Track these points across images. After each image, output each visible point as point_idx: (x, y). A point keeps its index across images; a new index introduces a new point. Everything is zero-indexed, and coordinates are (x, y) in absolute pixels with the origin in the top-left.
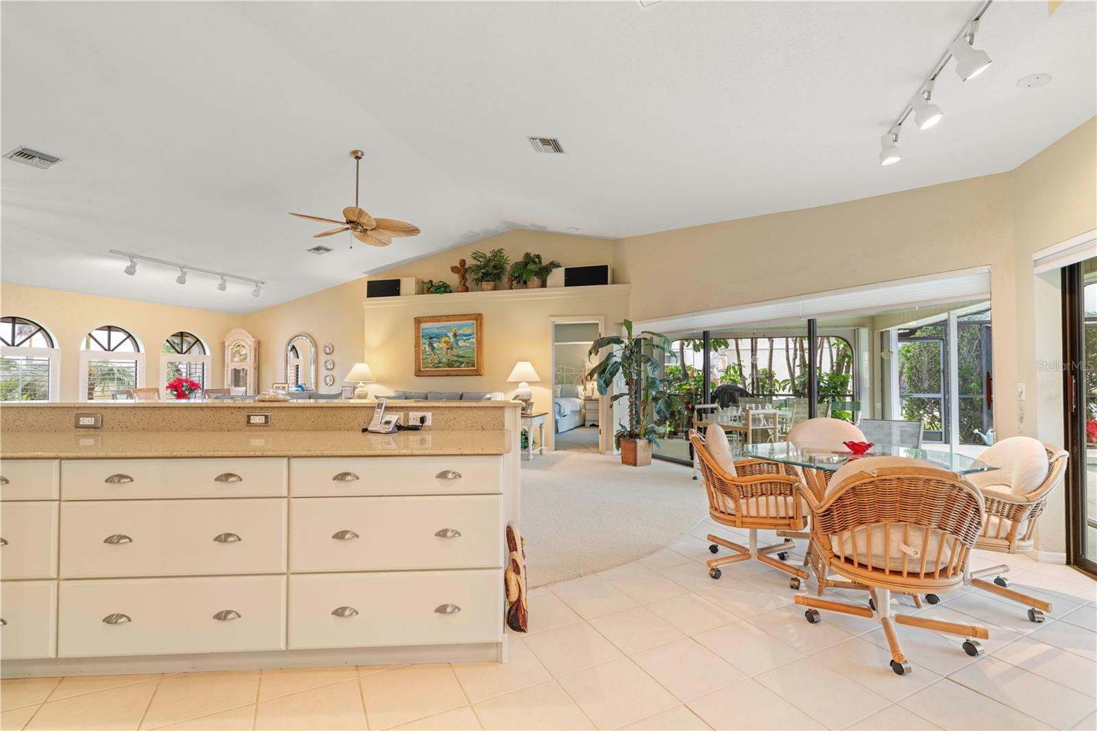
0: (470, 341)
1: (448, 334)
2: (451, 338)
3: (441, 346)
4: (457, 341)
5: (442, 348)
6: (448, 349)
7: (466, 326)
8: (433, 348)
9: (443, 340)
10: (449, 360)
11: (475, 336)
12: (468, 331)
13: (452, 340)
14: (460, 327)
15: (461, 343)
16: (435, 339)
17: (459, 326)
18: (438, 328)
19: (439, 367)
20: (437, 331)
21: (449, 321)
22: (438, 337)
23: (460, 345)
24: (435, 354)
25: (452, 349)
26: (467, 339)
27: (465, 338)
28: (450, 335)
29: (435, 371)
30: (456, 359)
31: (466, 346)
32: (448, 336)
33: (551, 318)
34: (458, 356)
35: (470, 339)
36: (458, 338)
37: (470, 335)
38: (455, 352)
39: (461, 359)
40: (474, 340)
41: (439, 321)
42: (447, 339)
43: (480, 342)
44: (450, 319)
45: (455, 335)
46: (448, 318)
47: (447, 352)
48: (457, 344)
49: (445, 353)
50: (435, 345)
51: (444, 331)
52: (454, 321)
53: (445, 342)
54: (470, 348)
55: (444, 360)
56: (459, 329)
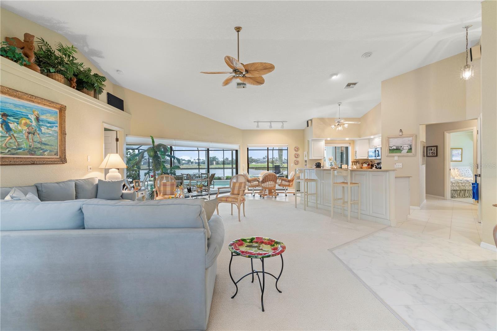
0: (53, 129)
1: (29, 116)
2: (34, 121)
3: (20, 128)
4: (39, 126)
5: (21, 132)
6: (29, 133)
7: (49, 112)
8: (8, 129)
9: (23, 121)
10: (30, 146)
11: (58, 125)
12: (52, 119)
13: (34, 123)
14: (44, 112)
15: (43, 129)
16: (11, 118)
17: (42, 110)
18: (16, 106)
19: (17, 154)
20: (15, 109)
21: (33, 102)
22: (16, 116)
23: (43, 131)
24: (12, 137)
25: (34, 134)
26: (50, 127)
27: (49, 125)
28: (33, 117)
29: (14, 158)
30: (39, 146)
31: (50, 134)
32: (29, 119)
33: (104, 124)
34: (41, 143)
35: (53, 127)
36: (41, 123)
37: (54, 123)
38: (37, 138)
39: (44, 147)
40: (57, 129)
41: (19, 98)
42: (28, 121)
43: (63, 133)
44: (35, 100)
45: (38, 119)
46: (31, 98)
47: (28, 137)
48: (40, 130)
49: (25, 137)
50: (11, 126)
51: (24, 110)
52: (39, 103)
53: (26, 124)
54: (53, 136)
55: (24, 146)
56: (42, 114)
